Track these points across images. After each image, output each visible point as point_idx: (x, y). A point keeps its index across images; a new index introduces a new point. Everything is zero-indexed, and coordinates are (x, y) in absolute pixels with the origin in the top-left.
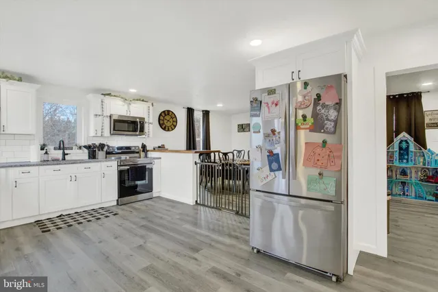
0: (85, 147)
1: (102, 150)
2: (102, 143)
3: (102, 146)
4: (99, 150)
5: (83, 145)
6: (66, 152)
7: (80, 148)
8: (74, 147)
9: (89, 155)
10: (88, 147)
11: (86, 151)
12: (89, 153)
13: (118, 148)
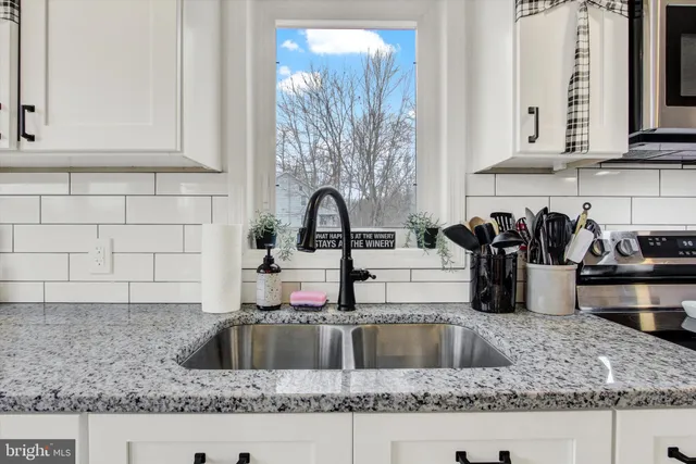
0: (456, 234)
1: (558, 257)
2: (556, 207)
3: (552, 233)
4: (535, 257)
5: (445, 222)
6: (361, 259)
7: (429, 238)
8: (401, 235)
9: (478, 281)
10: (471, 236)
11: (460, 255)
12: (475, 267)
13: (650, 245)
